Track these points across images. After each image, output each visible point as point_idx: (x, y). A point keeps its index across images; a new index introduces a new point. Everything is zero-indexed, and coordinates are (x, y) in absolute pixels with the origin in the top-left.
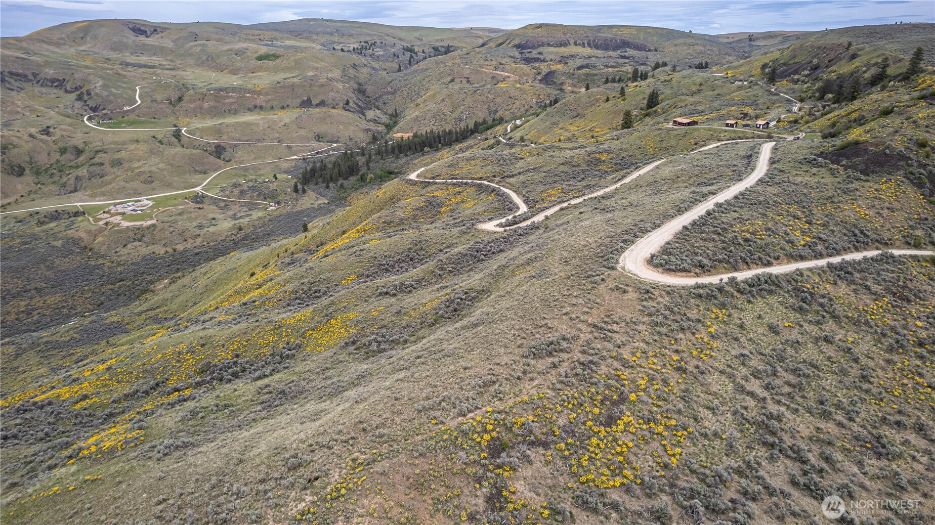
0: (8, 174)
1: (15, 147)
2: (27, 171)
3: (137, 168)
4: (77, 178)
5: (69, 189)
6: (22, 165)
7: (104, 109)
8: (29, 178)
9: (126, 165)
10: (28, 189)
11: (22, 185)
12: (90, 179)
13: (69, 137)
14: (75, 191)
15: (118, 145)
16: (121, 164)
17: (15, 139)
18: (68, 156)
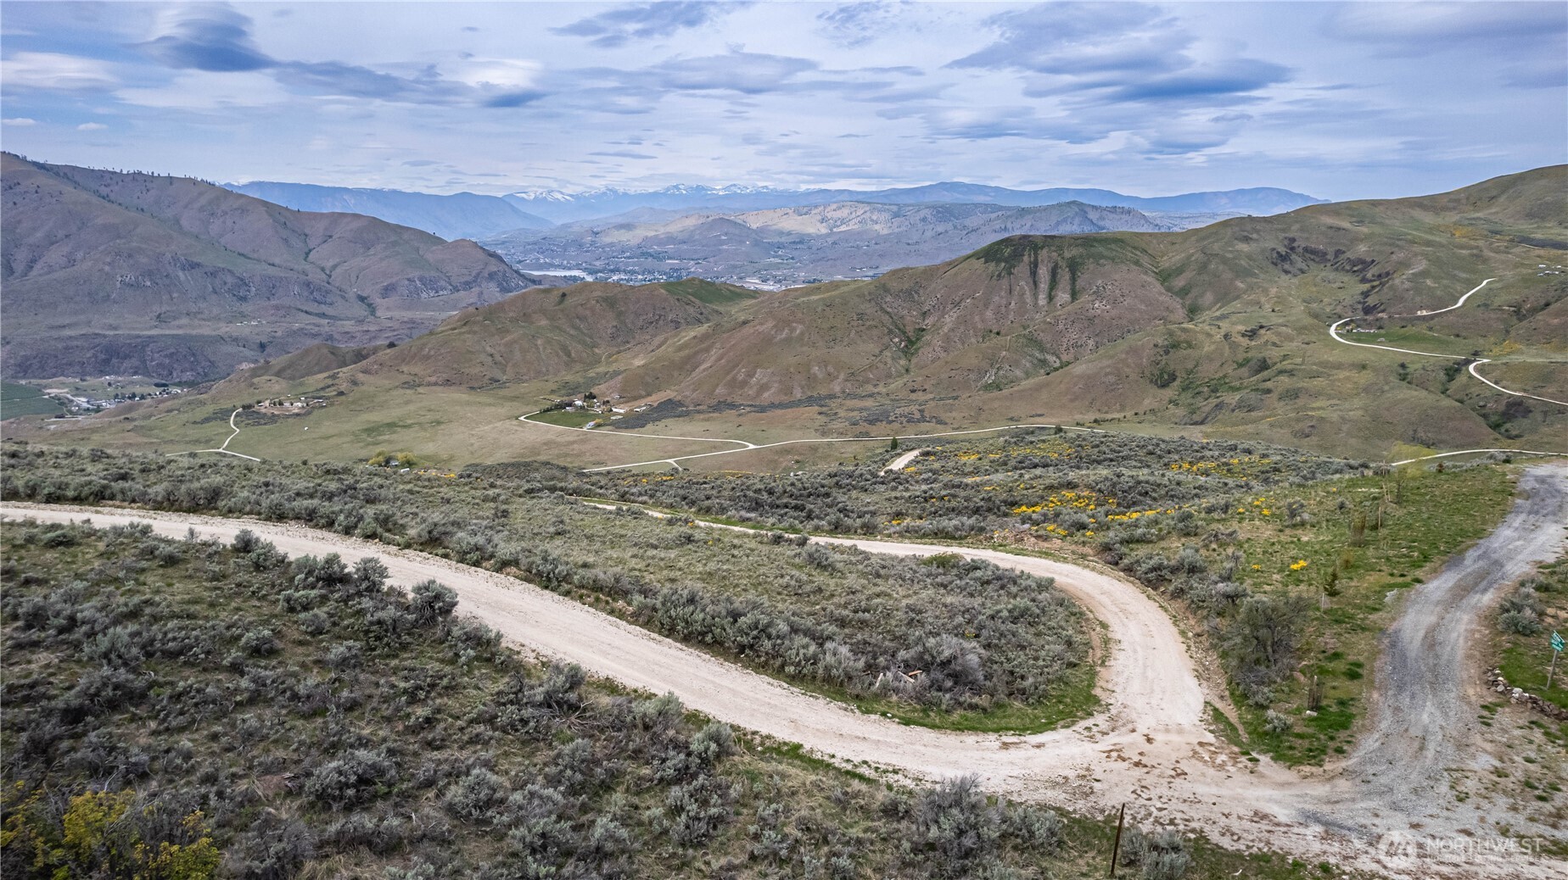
0: (1151, 381)
1: (1190, 346)
2: (1176, 383)
3: (1313, 409)
4: (1219, 406)
5: (1196, 418)
6: (1177, 374)
7: (1383, 311)
8: (1169, 393)
9: (1300, 402)
10: (1155, 405)
11: (1153, 398)
12: (1233, 411)
13: (1274, 344)
14: (1202, 423)
15: (1325, 367)
16: (1297, 397)
17: (1201, 337)
18: (1244, 371)
